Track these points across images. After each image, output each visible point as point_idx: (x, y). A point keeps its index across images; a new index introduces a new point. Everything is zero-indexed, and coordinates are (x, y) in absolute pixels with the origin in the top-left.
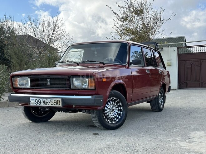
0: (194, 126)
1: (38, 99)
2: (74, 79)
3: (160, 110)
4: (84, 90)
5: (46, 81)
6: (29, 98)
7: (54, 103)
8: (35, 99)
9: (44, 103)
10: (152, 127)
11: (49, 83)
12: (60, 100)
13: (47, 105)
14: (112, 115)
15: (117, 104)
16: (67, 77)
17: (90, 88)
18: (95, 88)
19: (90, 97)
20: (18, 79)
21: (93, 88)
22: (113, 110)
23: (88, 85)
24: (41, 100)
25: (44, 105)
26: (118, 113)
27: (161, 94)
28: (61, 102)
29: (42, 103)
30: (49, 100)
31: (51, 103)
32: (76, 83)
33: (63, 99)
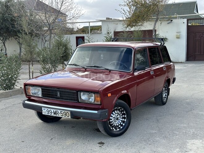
1: (49, 110)
2: (82, 94)
4: (91, 104)
6: (41, 107)
7: (64, 115)
8: (46, 109)
9: (55, 113)
11: (59, 95)
12: (69, 112)
13: (58, 116)
14: (116, 123)
15: (121, 112)
16: (75, 92)
17: (96, 103)
18: (101, 103)
19: (96, 112)
20: (31, 88)
21: (99, 103)
22: (117, 119)
23: (95, 101)
24: (52, 110)
25: (55, 115)
26: (122, 121)
27: (165, 88)
28: (70, 114)
29: (53, 114)
30: (59, 111)
31: (61, 114)
32: (84, 97)
33: (71, 112)
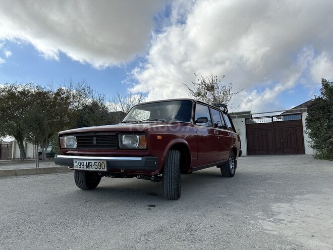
0: (274, 195)
1: (81, 162)
2: (124, 136)
3: (232, 176)
4: (135, 149)
5: (92, 140)
6: (72, 160)
7: (98, 167)
8: (78, 161)
9: (88, 166)
10: (224, 196)
11: (95, 142)
12: (105, 162)
13: (91, 169)
16: (115, 134)
17: (141, 147)
18: (147, 147)
19: (140, 159)
20: (65, 138)
21: (145, 147)
23: (139, 144)
24: (85, 162)
25: (88, 169)
28: (105, 165)
29: (85, 167)
30: (93, 162)
31: (95, 166)
32: (126, 141)
33: (108, 161)
